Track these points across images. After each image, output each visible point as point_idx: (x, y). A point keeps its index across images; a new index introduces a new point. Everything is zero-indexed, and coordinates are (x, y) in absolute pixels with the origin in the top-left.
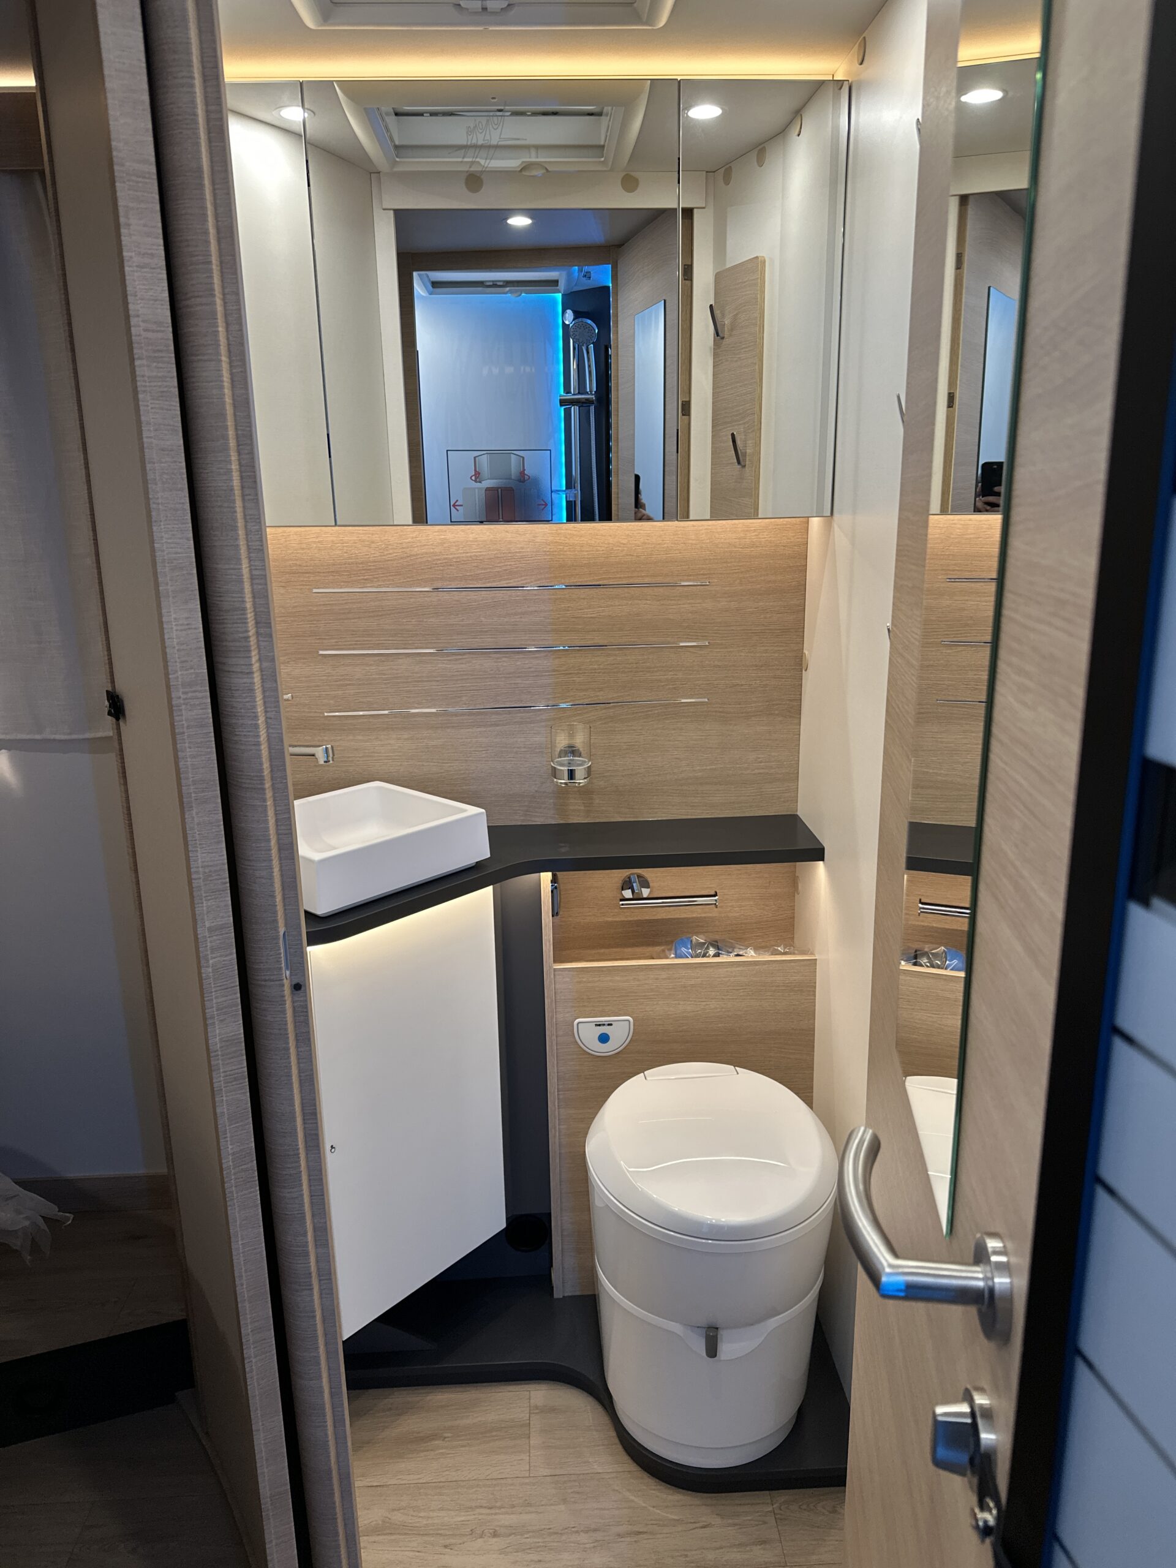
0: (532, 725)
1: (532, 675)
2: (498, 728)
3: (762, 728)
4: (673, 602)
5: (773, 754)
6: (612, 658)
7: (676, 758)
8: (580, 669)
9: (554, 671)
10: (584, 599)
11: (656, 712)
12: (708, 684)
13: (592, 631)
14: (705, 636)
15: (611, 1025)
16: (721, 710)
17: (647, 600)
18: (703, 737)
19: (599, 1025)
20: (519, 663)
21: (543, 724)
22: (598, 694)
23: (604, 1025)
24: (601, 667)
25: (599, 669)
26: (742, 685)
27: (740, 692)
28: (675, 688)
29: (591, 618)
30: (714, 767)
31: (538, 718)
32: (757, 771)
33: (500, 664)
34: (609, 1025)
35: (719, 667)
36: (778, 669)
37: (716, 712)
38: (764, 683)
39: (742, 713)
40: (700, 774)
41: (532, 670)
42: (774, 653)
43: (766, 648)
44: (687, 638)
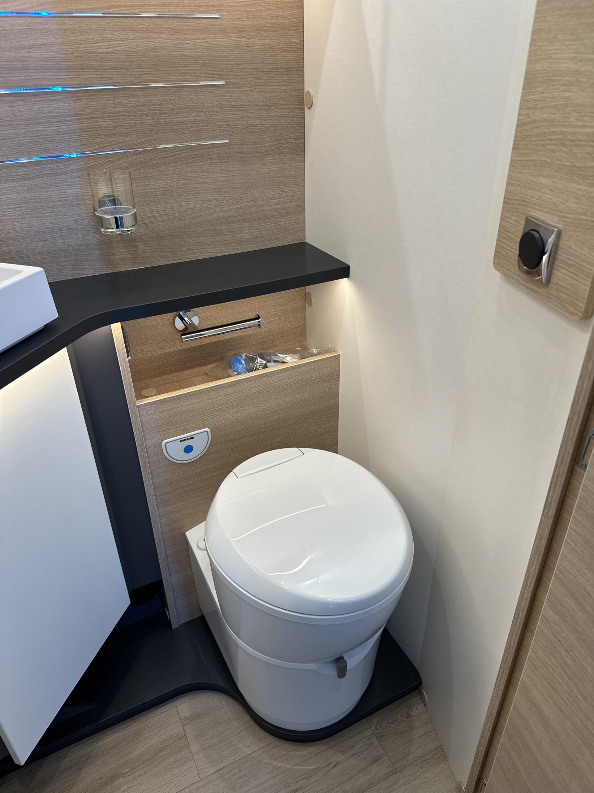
0: (64, 176)
1: (54, 120)
2: (28, 182)
3: (275, 166)
4: (187, 36)
5: (285, 190)
6: (135, 99)
7: (207, 200)
8: (104, 112)
9: (77, 115)
10: (96, 30)
11: (184, 155)
12: (227, 125)
13: (110, 69)
14: (221, 75)
15: (193, 438)
16: (241, 150)
17: (161, 33)
18: (228, 178)
19: (184, 440)
20: (37, 107)
21: (76, 174)
22: (126, 139)
23: (187, 439)
24: (126, 109)
25: (124, 111)
26: (257, 125)
27: (255, 132)
28: (198, 130)
29: (107, 53)
30: (239, 206)
31: (69, 169)
32: (274, 207)
33: (15, 109)
34: (191, 438)
35: (235, 107)
36: (285, 109)
37: (236, 152)
38: (275, 122)
39: (258, 153)
40: (229, 213)
41: (53, 114)
42: (280, 92)
43: (274, 87)
44: (205, 77)
